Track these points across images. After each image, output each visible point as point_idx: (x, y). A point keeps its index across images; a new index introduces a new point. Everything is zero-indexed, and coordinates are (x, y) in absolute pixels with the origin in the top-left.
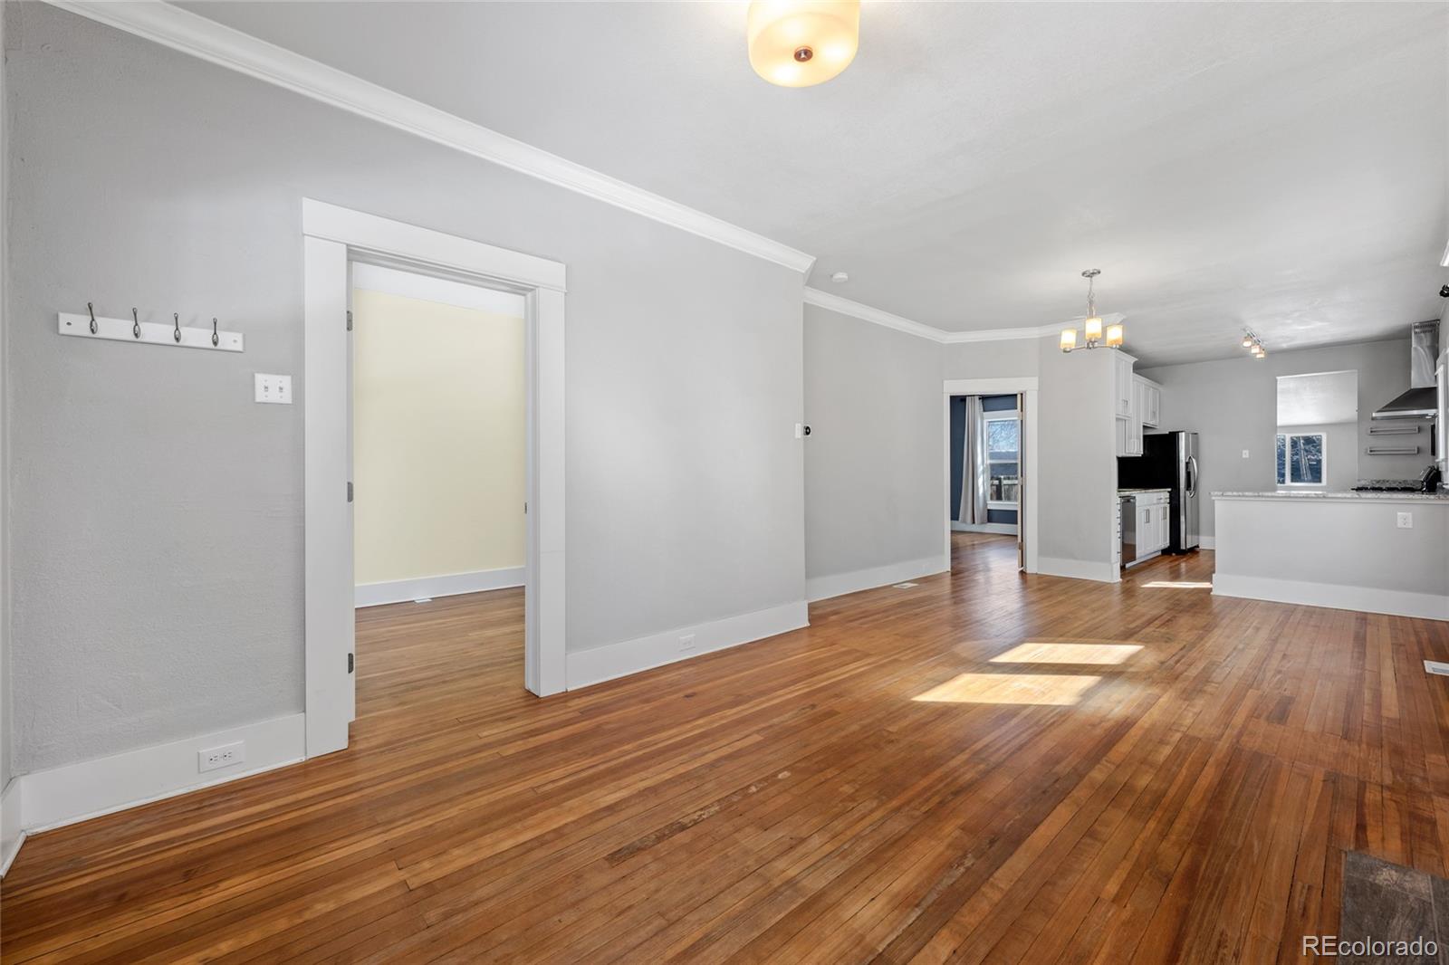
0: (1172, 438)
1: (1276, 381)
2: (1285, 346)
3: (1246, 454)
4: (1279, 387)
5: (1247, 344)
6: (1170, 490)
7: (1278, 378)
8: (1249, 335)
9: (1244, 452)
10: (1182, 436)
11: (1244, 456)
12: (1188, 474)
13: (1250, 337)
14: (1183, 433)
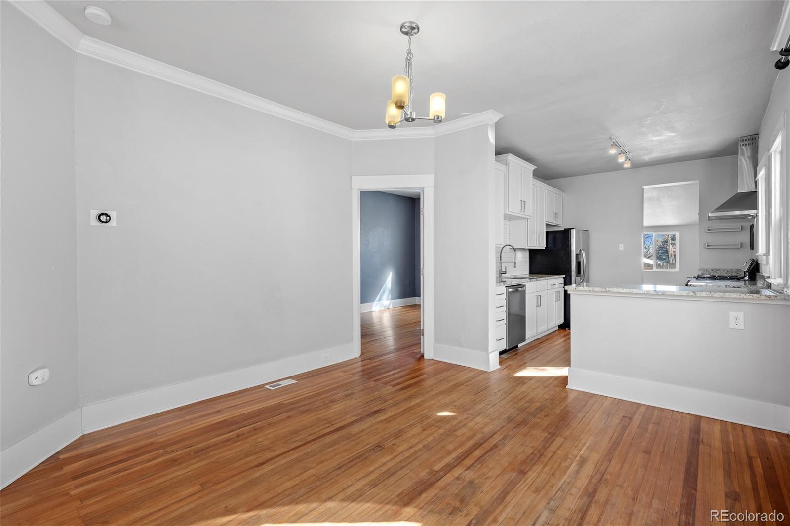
0: (567, 233)
1: (643, 189)
2: (647, 158)
3: (621, 247)
4: (645, 196)
5: (613, 151)
6: (564, 276)
7: (645, 187)
8: (614, 142)
9: (620, 245)
10: (574, 232)
11: (620, 249)
12: (578, 264)
13: (615, 144)
14: (574, 230)
